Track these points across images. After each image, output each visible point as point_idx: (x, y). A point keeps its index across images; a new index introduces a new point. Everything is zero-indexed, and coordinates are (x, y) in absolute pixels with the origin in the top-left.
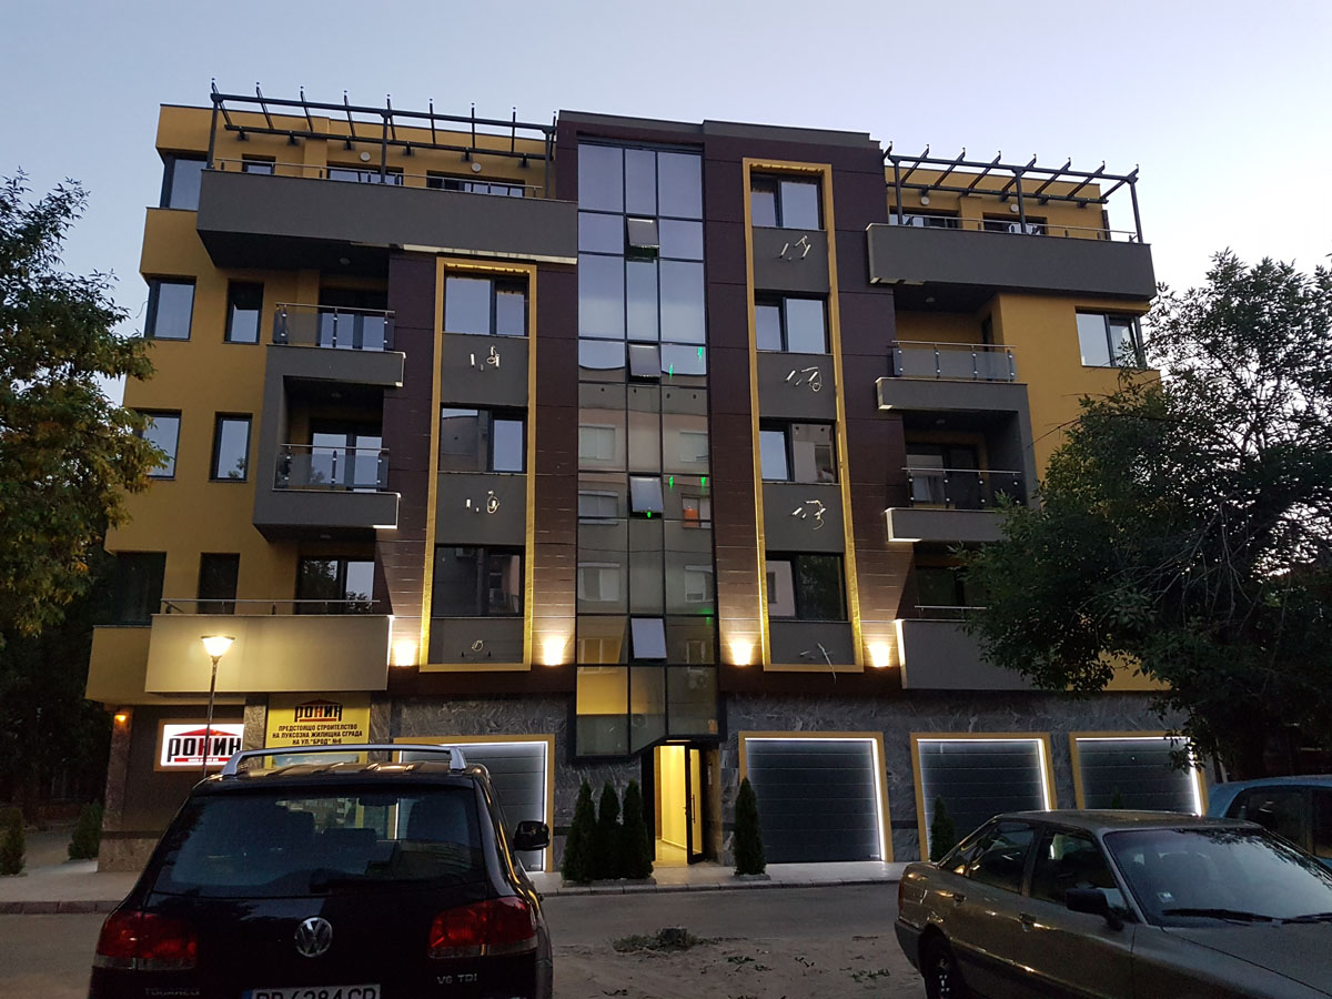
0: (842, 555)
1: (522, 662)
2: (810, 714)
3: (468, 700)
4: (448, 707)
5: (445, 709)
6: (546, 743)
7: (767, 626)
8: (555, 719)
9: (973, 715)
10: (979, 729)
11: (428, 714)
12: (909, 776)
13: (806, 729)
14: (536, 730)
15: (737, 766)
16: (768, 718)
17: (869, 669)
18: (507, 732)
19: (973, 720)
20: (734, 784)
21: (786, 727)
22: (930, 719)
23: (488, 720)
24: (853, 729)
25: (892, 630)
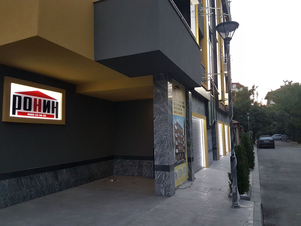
6: (203, 119)
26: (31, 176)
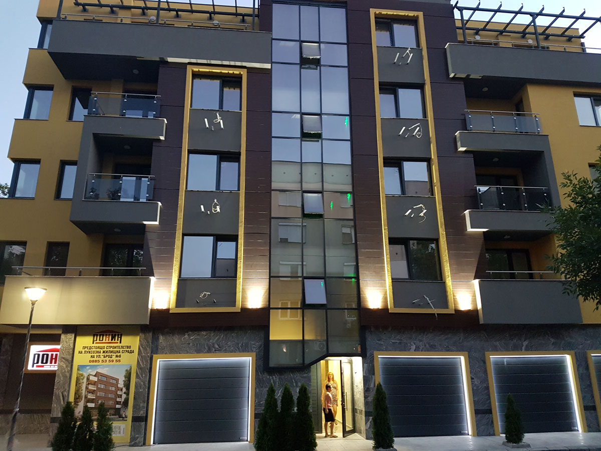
0: (437, 241)
1: (235, 306)
2: (421, 341)
3: (201, 331)
4: (188, 335)
5: (186, 336)
6: (251, 358)
7: (391, 284)
8: (257, 343)
9: (525, 341)
10: (529, 349)
11: (176, 339)
12: (485, 380)
13: (418, 351)
14: (244, 349)
15: (374, 374)
16: (393, 343)
17: (458, 311)
18: (226, 351)
19: (525, 343)
20: (372, 386)
21: (405, 348)
22: (498, 343)
23: (213, 344)
24: (448, 350)
25: (471, 287)
26: (43, 414)
